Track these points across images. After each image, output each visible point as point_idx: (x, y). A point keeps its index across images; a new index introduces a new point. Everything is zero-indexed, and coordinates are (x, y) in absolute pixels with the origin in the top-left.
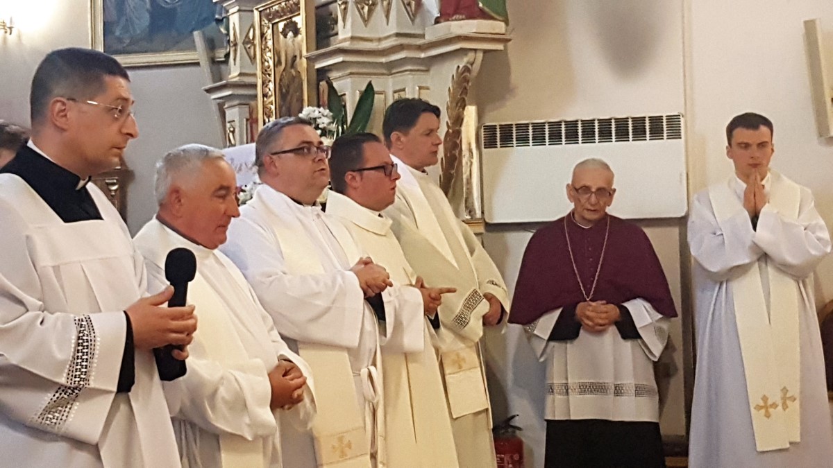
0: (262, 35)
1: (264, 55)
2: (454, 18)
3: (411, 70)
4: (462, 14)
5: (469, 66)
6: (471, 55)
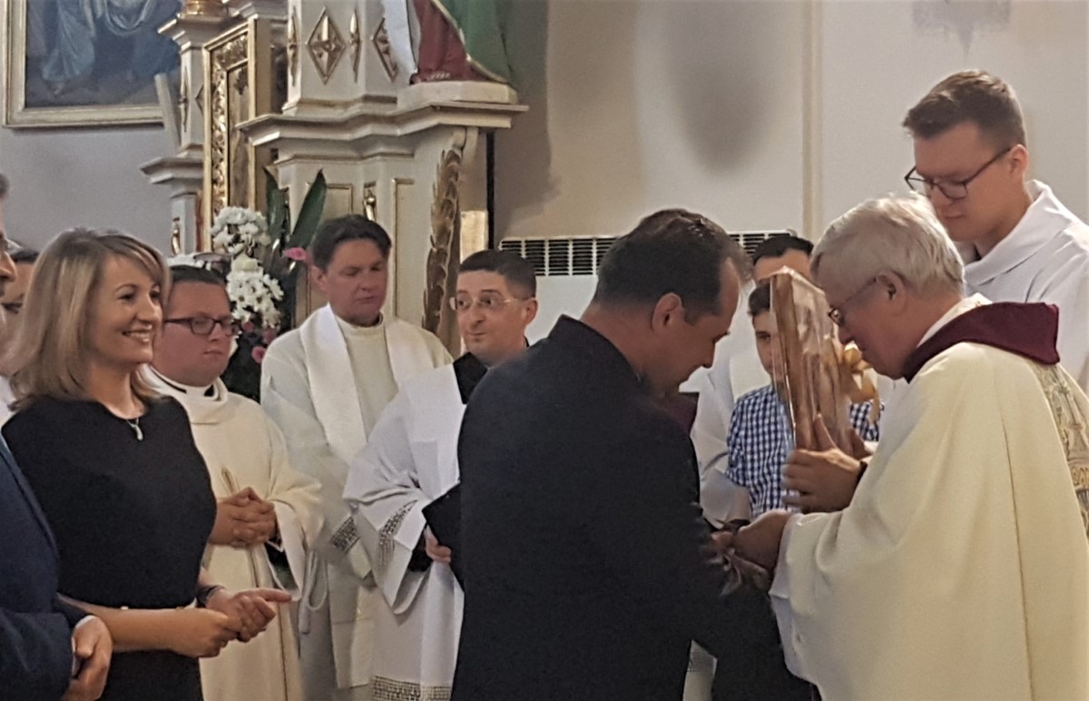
0: (213, 88)
1: (215, 119)
4: (446, 72)
5: (458, 152)
6: (460, 135)
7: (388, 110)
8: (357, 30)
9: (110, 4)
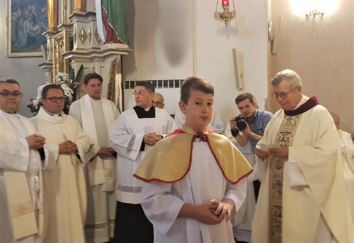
0: (55, 47)
1: (56, 54)
2: (109, 43)
3: (97, 61)
4: (113, 41)
5: (115, 60)
6: (116, 56)
7: (99, 51)
8: (90, 32)
9: (30, 30)
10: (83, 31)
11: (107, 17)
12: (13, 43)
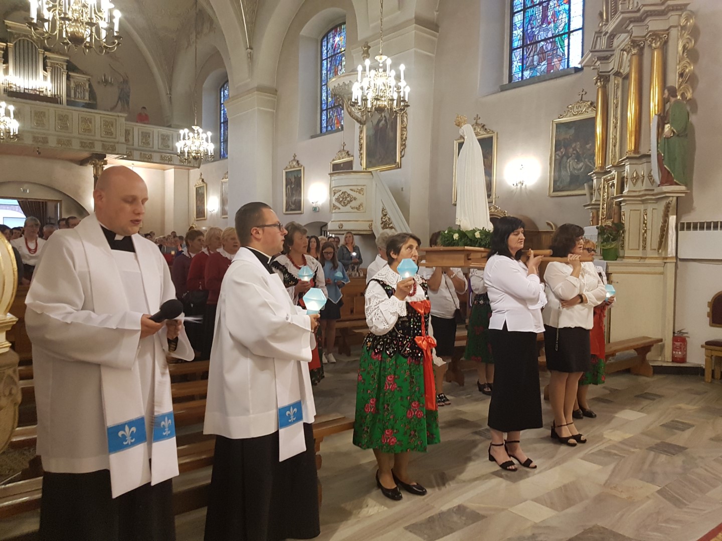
0: (604, 187)
1: (604, 194)
2: (665, 185)
3: (649, 203)
7: (652, 193)
8: (644, 174)
9: (574, 168)
10: (635, 173)
11: (663, 160)
12: (555, 182)
